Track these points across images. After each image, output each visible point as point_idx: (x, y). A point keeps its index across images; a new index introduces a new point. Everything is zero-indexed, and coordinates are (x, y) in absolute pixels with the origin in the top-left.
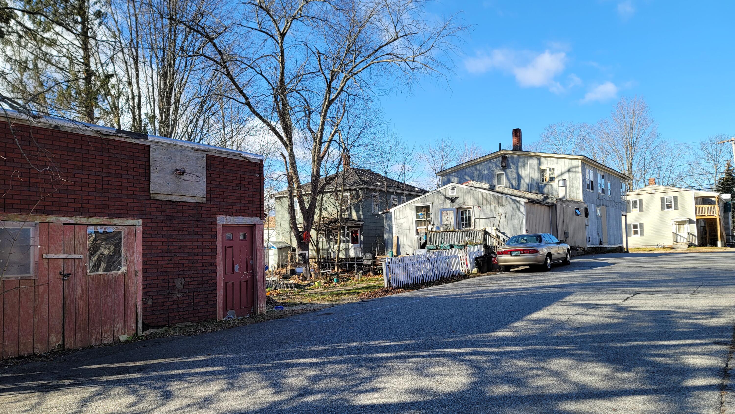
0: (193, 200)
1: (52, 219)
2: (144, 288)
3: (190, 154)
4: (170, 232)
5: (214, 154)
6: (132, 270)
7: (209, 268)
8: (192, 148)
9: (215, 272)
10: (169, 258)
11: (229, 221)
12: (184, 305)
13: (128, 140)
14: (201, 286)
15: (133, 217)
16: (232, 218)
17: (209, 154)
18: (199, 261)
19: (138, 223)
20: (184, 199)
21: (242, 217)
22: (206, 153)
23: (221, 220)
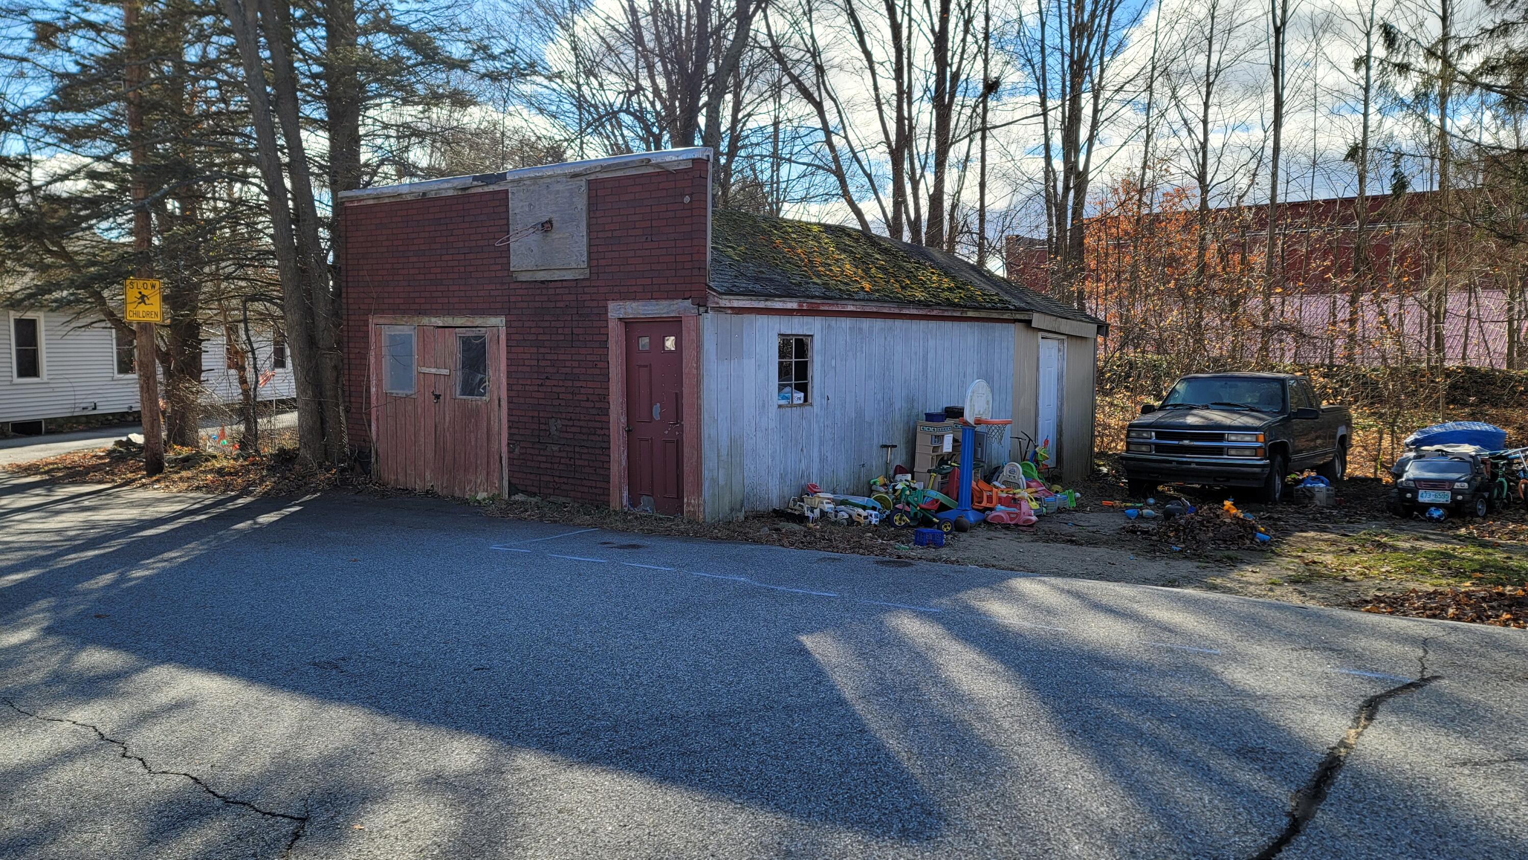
0: (568, 276)
1: (425, 321)
2: (509, 427)
3: (560, 187)
4: (540, 337)
5: (600, 176)
6: (495, 398)
7: (598, 405)
8: (565, 175)
9: (608, 415)
10: (540, 382)
11: (630, 311)
12: (561, 467)
13: (486, 189)
14: (585, 437)
15: (496, 314)
16: (634, 305)
17: (593, 177)
18: (583, 391)
19: (499, 321)
20: (556, 276)
21: (654, 302)
22: (584, 178)
23: (617, 310)
